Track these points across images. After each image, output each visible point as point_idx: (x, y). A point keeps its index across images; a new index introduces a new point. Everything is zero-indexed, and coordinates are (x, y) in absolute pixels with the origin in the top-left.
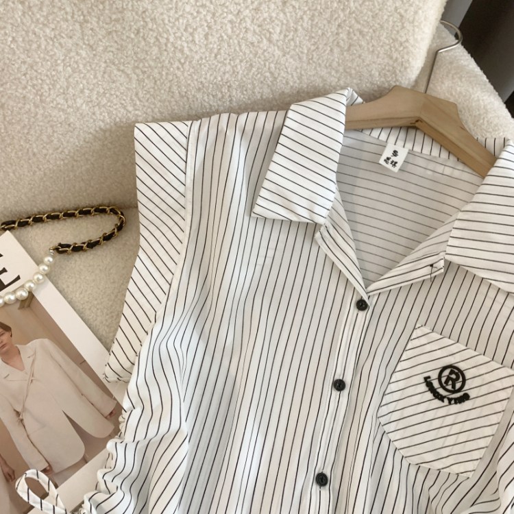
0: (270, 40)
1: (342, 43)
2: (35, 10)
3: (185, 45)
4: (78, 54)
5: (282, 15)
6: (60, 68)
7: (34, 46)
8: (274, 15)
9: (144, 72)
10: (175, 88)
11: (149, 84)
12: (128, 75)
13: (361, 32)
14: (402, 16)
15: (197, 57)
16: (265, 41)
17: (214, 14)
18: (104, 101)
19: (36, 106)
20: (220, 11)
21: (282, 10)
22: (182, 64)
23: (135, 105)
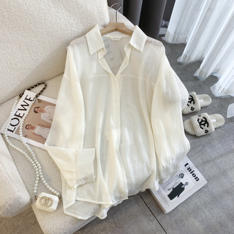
0: (74, 28)
1: (89, 23)
2: (27, 38)
3: (57, 34)
4: (36, 43)
5: (74, 22)
6: (34, 48)
7: (28, 45)
8: (73, 22)
9: (50, 43)
10: (57, 44)
11: (52, 45)
12: (47, 45)
13: (92, 19)
14: (99, 13)
15: (60, 36)
16: (73, 28)
17: (61, 26)
18: (44, 52)
19: (30, 58)
20: (62, 25)
21: (74, 21)
22: (57, 39)
23: (50, 51)
